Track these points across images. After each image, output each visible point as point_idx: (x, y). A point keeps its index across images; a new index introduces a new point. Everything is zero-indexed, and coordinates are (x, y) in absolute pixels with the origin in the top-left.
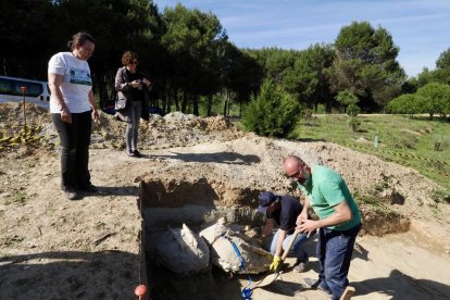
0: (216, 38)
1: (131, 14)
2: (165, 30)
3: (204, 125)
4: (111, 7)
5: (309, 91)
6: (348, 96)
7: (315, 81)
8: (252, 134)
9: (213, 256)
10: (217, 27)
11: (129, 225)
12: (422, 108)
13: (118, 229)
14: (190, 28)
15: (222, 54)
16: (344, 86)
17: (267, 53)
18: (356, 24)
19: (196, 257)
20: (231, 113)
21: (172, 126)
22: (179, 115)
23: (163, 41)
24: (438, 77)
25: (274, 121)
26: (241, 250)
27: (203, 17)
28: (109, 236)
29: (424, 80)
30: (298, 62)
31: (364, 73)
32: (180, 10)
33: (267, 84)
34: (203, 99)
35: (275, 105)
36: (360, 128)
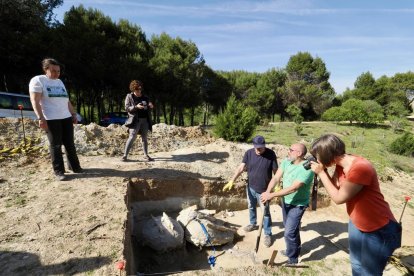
0: (196, 62)
1: (122, 40)
2: (153, 55)
3: (184, 134)
4: (104, 33)
5: (268, 104)
6: (294, 109)
7: (272, 97)
8: (221, 140)
9: (186, 234)
10: (196, 53)
11: (116, 217)
12: (345, 116)
13: (107, 221)
14: (174, 54)
15: (199, 74)
16: (293, 101)
17: (237, 75)
18: (300, 54)
19: (173, 237)
20: (210, 122)
21: (157, 135)
22: (162, 125)
23: (151, 63)
24: (356, 94)
25: (237, 129)
26: (207, 229)
27: (184, 44)
28: (99, 226)
29: (346, 97)
30: (260, 82)
31: (307, 90)
32: (165, 38)
33: (232, 100)
34: (187, 111)
35: (238, 117)
36: (302, 132)
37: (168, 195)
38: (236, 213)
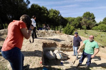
0: (59, 15)
1: (42, 11)
2: (49, 14)
3: (56, 32)
4: (38, 9)
6: (84, 27)
7: (78, 24)
8: (65, 34)
9: (56, 56)
10: (59, 13)
12: (99, 29)
13: (38, 51)
14: (54, 13)
15: (60, 18)
16: (84, 25)
17: (69, 18)
18: (87, 12)
19: (53, 57)
20: (62, 30)
21: (49, 32)
22: (51, 30)
23: (49, 16)
24: (103, 23)
25: (69, 32)
26: (61, 55)
27: (56, 11)
28: (36, 52)
29: (100, 24)
30: (75, 20)
31: (88, 22)
32: (52, 10)
33: (68, 24)
34: (56, 27)
35: (69, 29)
37: (52, 46)
38: (68, 52)
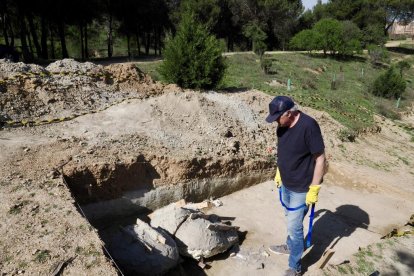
8: (173, 86)
9: (181, 247)
12: (319, 44)
26: (210, 232)
28: (65, 265)
36: (271, 69)
